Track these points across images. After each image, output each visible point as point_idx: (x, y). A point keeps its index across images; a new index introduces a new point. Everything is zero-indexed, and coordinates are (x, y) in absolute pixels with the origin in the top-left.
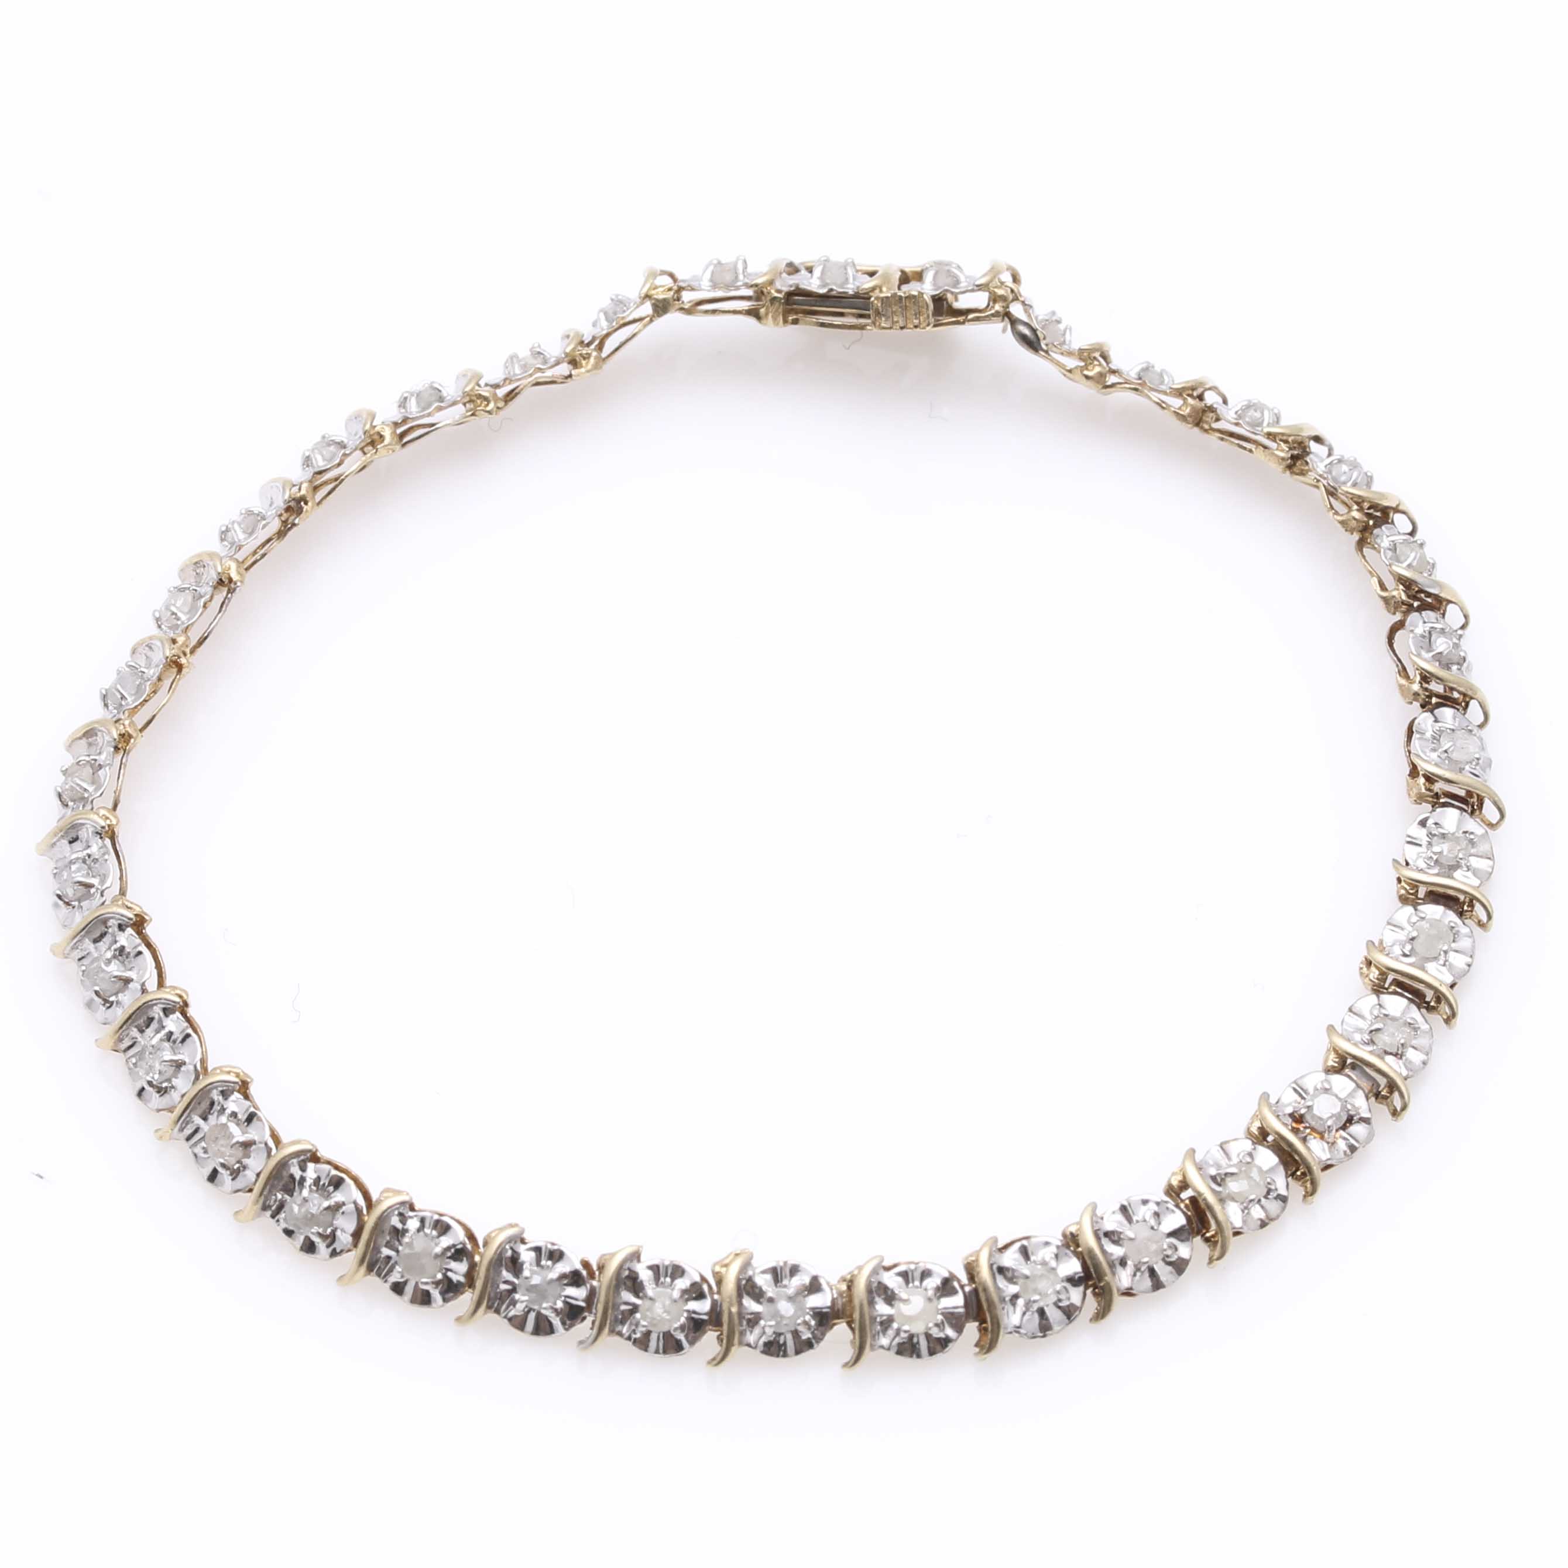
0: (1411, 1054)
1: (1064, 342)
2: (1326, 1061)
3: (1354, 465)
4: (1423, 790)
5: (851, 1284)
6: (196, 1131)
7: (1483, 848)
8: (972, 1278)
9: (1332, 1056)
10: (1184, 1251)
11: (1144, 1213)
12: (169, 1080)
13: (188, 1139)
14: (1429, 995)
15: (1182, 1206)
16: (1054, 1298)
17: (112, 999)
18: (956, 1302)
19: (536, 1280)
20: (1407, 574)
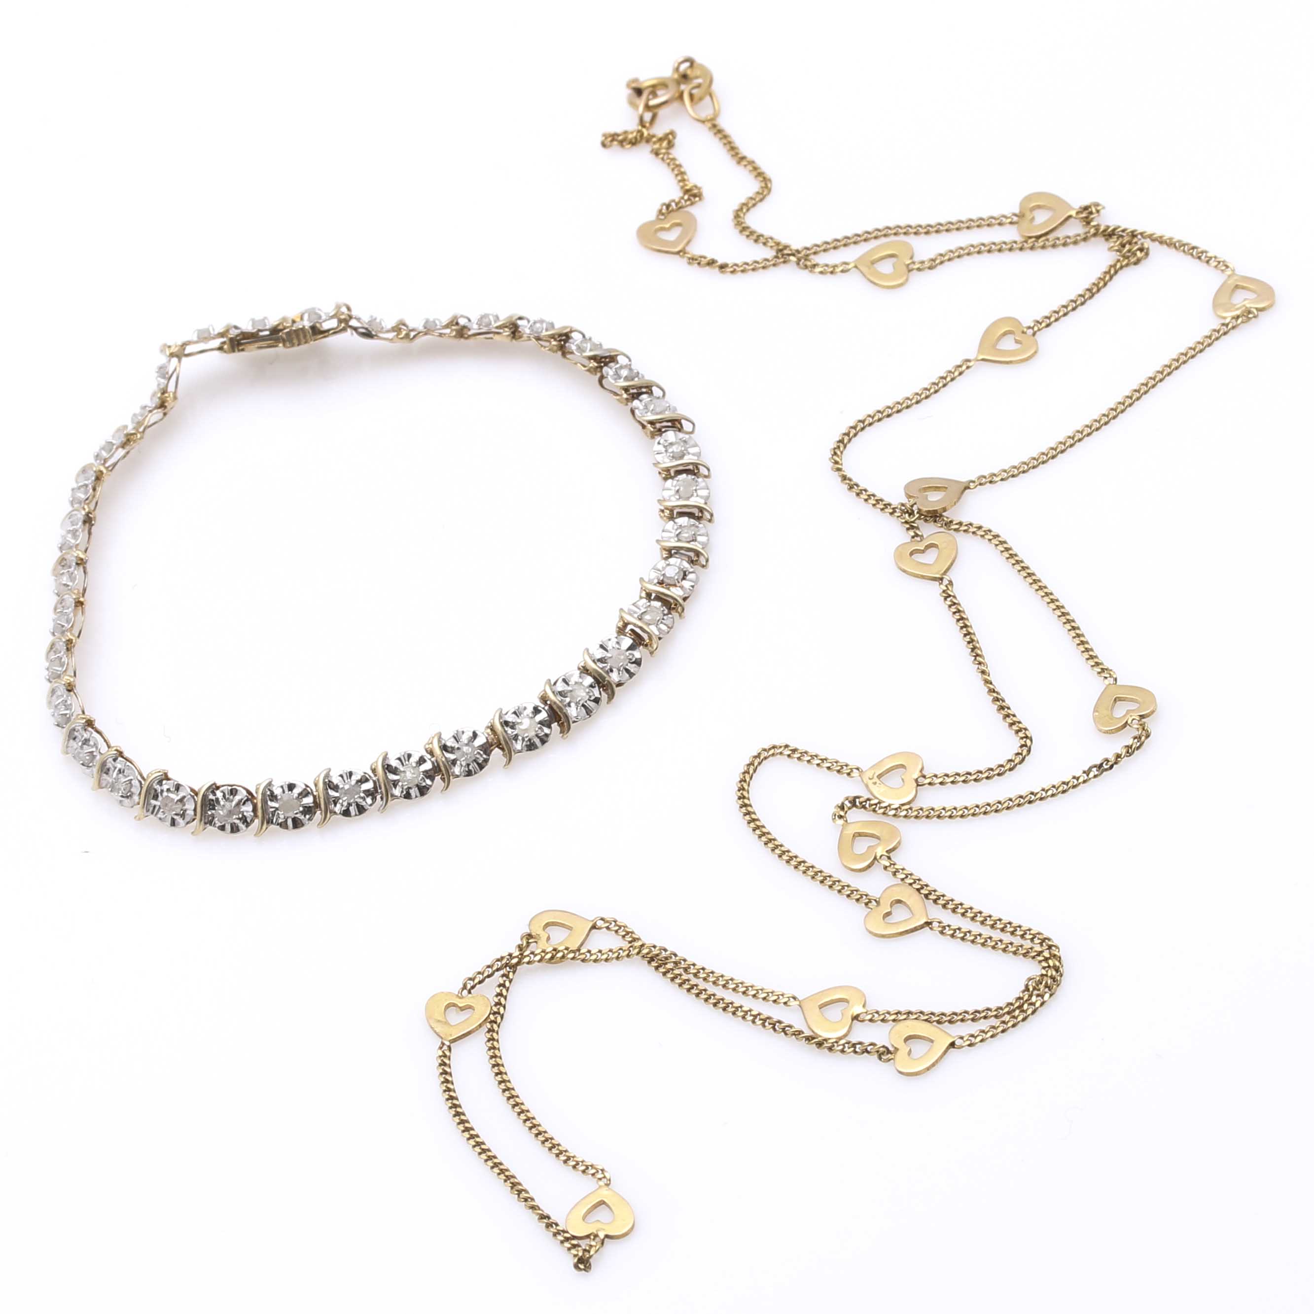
0: (699, 538)
1: (382, 328)
2: (662, 555)
3: (542, 321)
4: (652, 430)
5: (492, 728)
6: (155, 807)
7: (692, 443)
8: (545, 702)
9: (664, 552)
10: (637, 654)
11: (610, 645)
12: (130, 791)
13: (152, 813)
14: (696, 512)
15: (628, 635)
16: (588, 697)
17: (91, 764)
18: (543, 715)
19: (347, 787)
20: (592, 353)
